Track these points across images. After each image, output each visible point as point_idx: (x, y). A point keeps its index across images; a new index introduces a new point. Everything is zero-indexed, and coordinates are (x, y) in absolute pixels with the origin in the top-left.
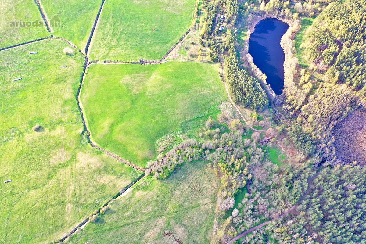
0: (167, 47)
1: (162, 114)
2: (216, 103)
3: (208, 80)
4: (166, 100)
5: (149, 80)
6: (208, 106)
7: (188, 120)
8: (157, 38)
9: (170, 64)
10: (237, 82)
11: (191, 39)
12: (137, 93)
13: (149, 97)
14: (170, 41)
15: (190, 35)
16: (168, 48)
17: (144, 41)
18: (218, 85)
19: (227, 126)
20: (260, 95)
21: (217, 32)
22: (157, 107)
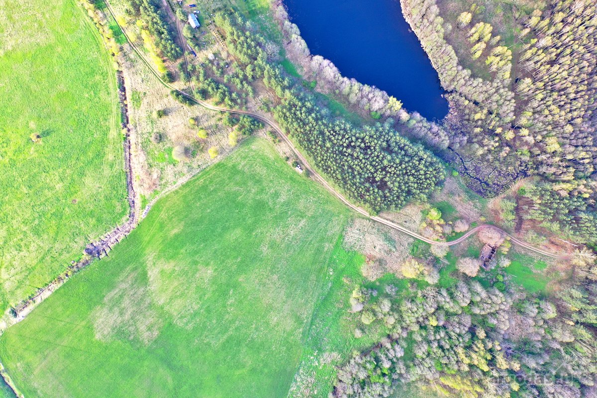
0: (112, 166)
1: (247, 345)
2: (334, 241)
3: (277, 195)
4: (231, 310)
5: (153, 288)
6: (325, 258)
7: (310, 319)
8: (67, 157)
9: (159, 211)
10: (350, 167)
11: (145, 101)
12: (156, 333)
13: (190, 327)
14: (103, 142)
15: (135, 92)
16: (117, 167)
17: (42, 189)
18: (306, 192)
19: (394, 274)
20: (421, 166)
21: (195, 39)
22: (225, 337)
